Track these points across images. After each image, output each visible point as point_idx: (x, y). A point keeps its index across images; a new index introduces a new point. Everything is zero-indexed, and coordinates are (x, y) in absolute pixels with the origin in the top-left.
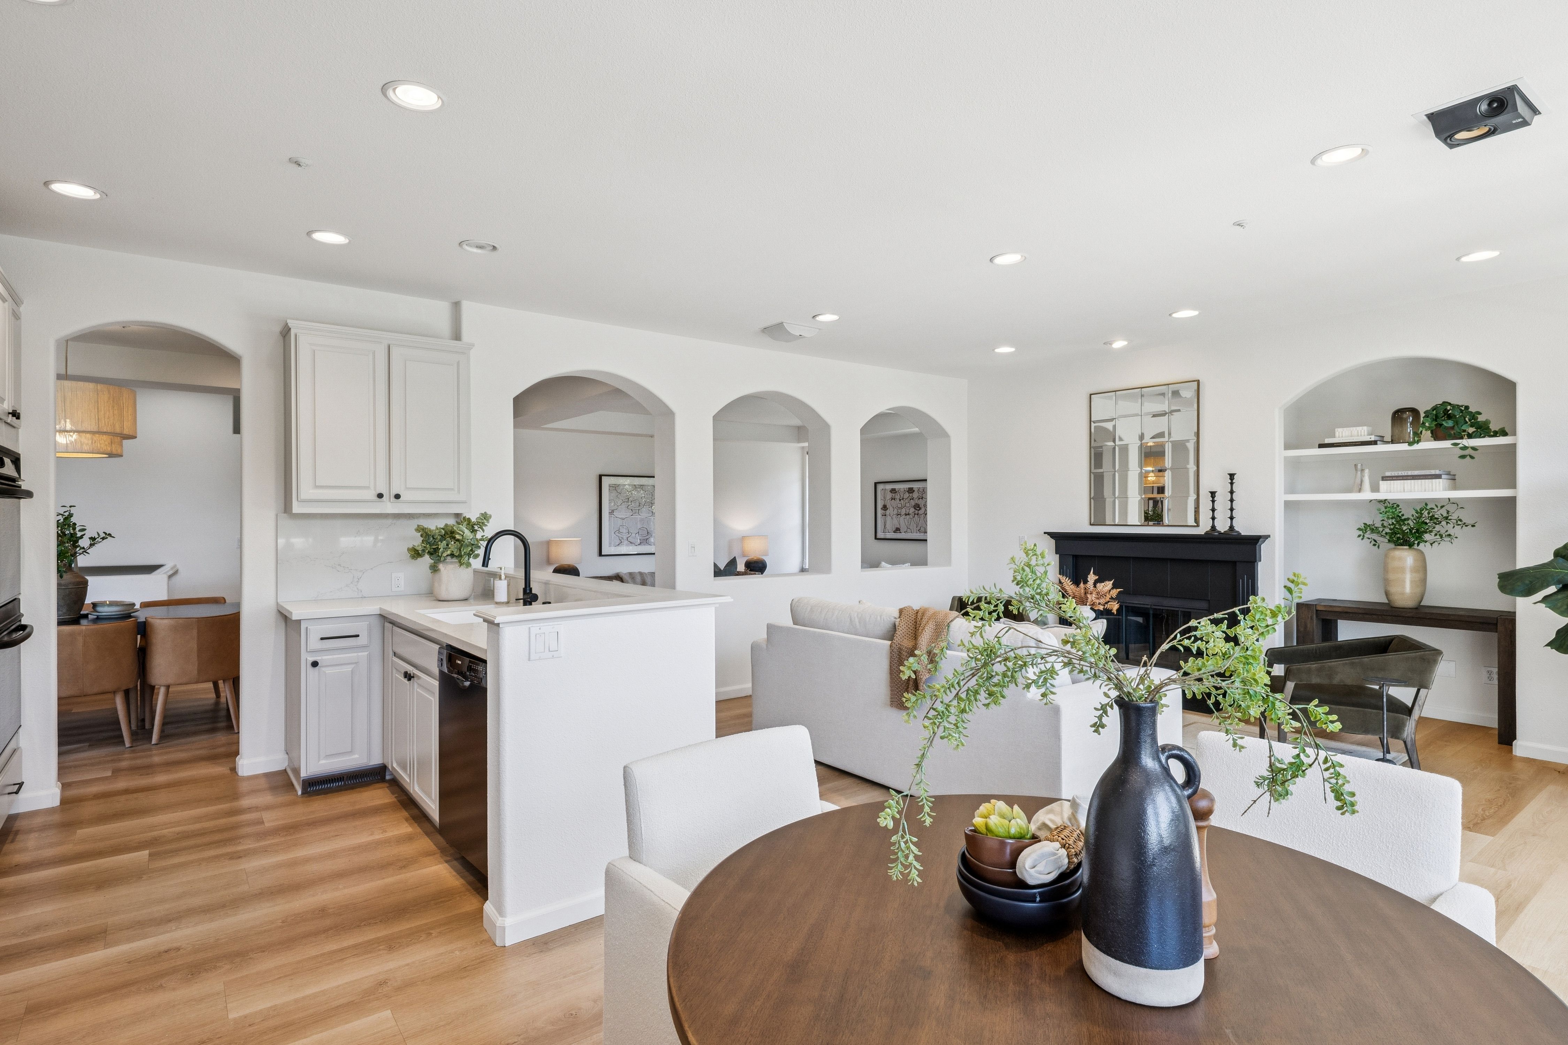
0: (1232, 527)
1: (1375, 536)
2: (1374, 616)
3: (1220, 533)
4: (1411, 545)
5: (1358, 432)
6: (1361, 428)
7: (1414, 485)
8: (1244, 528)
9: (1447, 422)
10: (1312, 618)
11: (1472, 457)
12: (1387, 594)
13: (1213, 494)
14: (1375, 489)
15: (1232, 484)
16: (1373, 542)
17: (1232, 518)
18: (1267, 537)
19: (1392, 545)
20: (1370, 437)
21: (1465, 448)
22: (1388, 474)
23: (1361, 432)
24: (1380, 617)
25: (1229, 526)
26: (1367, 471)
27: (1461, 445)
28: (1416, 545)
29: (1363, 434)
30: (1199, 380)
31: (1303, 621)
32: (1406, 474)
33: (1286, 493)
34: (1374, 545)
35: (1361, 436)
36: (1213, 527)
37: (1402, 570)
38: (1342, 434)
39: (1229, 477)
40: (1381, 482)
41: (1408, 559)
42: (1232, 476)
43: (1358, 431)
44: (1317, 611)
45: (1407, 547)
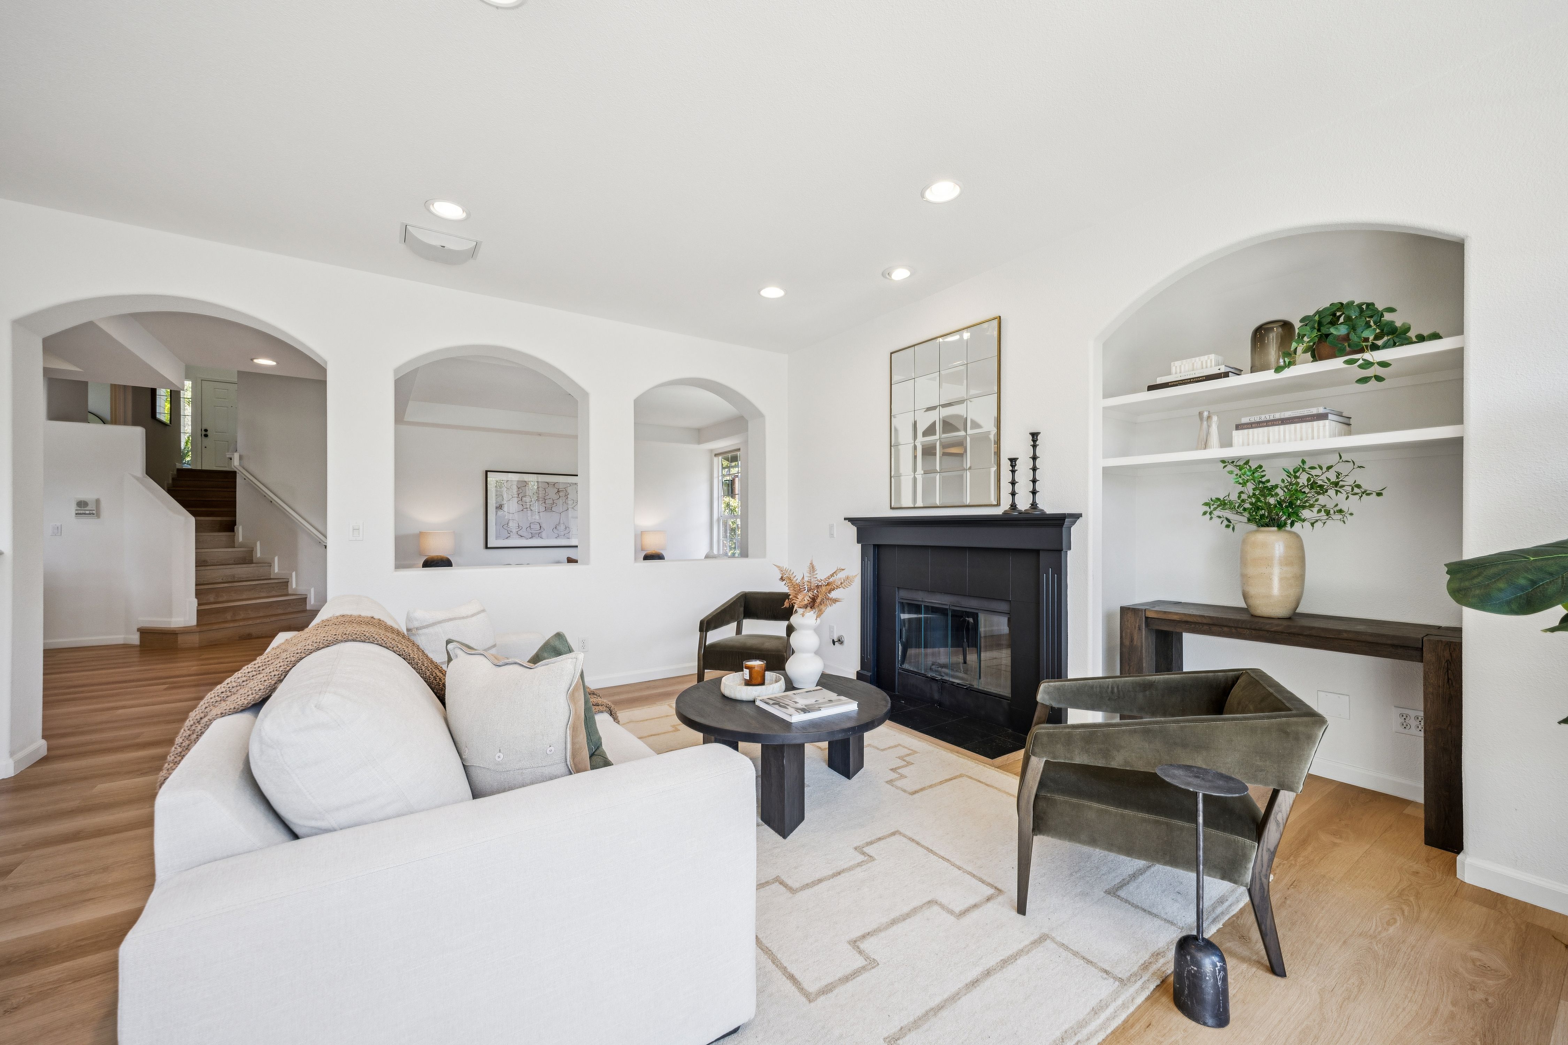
0: (1034, 505)
1: (1227, 514)
2: (1225, 629)
3: (1020, 513)
4: (1281, 526)
5: (1202, 364)
6: (1206, 357)
7: (1285, 432)
8: (1049, 506)
9: (1337, 328)
10: (1140, 629)
11: (1379, 379)
12: (1245, 596)
13: (1013, 461)
14: (1226, 443)
15: (1034, 446)
16: (1225, 522)
17: (1034, 492)
18: (1076, 517)
19: (1253, 527)
20: (1219, 367)
21: (1367, 364)
22: (1245, 420)
23: (1206, 362)
24: (1234, 630)
25: (1031, 502)
26: (1215, 419)
27: (1361, 362)
28: (1289, 526)
29: (1209, 365)
30: (1000, 317)
31: (1129, 631)
32: (1272, 418)
33: (1105, 457)
34: (1228, 526)
35: (1207, 367)
36: (1013, 506)
37: (1268, 561)
38: (1181, 369)
39: (1031, 437)
40: (1235, 433)
41: (1277, 546)
42: (1035, 436)
43: (1202, 362)
44: (1147, 618)
45: (1276, 529)
